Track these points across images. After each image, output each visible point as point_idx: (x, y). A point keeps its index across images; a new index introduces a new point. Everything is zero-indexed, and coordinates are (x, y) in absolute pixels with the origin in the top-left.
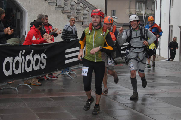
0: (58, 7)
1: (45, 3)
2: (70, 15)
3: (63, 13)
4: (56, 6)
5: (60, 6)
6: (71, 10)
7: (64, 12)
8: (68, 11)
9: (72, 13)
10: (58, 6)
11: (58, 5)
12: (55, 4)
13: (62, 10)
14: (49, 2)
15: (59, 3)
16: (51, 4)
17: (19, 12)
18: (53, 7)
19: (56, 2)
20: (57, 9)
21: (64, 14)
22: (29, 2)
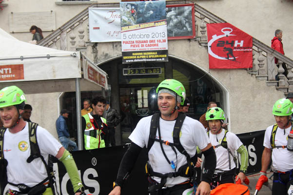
0: (269, 82)
1: (252, 78)
2: (288, 92)
3: (277, 89)
4: (268, 80)
5: (272, 80)
6: (289, 84)
7: (280, 88)
8: (285, 86)
9: (290, 88)
10: (271, 80)
11: (269, 79)
12: (266, 78)
13: (276, 86)
14: (257, 76)
15: (271, 76)
16: (260, 78)
17: (217, 92)
18: (263, 83)
19: (267, 75)
20: (269, 85)
21: (279, 91)
22: (230, 79)
